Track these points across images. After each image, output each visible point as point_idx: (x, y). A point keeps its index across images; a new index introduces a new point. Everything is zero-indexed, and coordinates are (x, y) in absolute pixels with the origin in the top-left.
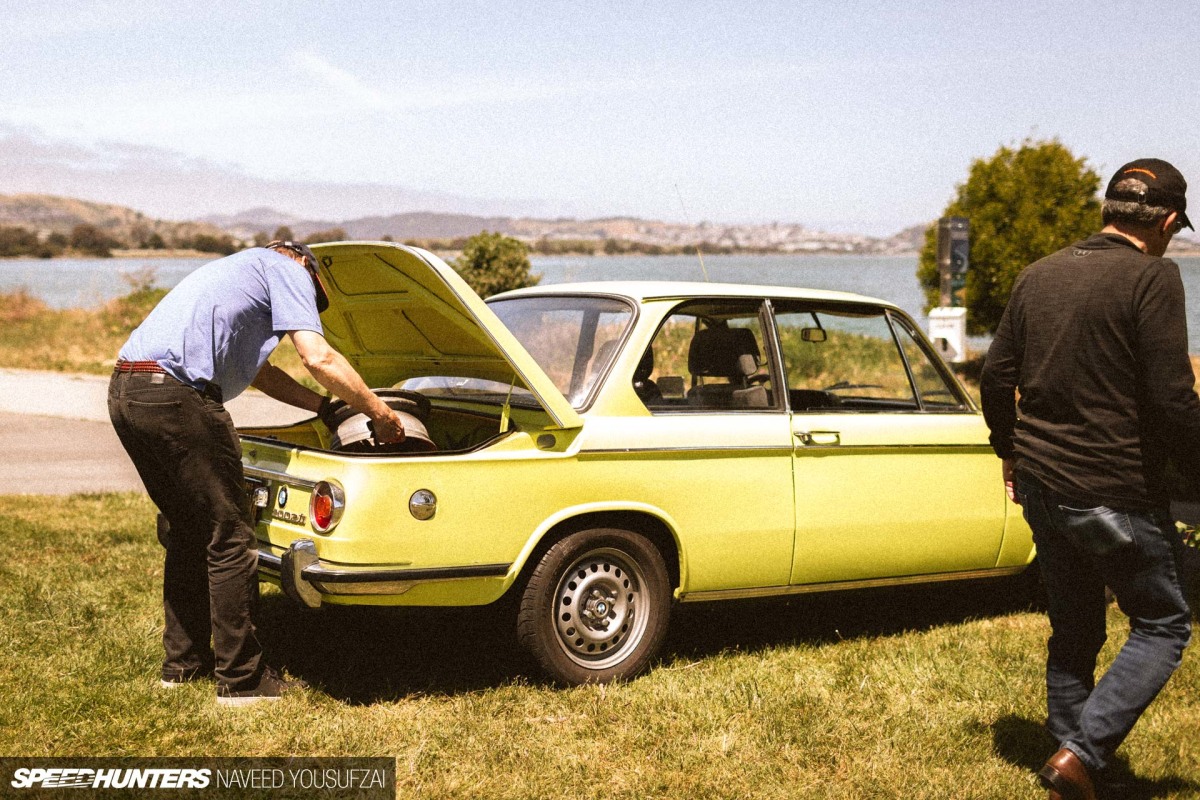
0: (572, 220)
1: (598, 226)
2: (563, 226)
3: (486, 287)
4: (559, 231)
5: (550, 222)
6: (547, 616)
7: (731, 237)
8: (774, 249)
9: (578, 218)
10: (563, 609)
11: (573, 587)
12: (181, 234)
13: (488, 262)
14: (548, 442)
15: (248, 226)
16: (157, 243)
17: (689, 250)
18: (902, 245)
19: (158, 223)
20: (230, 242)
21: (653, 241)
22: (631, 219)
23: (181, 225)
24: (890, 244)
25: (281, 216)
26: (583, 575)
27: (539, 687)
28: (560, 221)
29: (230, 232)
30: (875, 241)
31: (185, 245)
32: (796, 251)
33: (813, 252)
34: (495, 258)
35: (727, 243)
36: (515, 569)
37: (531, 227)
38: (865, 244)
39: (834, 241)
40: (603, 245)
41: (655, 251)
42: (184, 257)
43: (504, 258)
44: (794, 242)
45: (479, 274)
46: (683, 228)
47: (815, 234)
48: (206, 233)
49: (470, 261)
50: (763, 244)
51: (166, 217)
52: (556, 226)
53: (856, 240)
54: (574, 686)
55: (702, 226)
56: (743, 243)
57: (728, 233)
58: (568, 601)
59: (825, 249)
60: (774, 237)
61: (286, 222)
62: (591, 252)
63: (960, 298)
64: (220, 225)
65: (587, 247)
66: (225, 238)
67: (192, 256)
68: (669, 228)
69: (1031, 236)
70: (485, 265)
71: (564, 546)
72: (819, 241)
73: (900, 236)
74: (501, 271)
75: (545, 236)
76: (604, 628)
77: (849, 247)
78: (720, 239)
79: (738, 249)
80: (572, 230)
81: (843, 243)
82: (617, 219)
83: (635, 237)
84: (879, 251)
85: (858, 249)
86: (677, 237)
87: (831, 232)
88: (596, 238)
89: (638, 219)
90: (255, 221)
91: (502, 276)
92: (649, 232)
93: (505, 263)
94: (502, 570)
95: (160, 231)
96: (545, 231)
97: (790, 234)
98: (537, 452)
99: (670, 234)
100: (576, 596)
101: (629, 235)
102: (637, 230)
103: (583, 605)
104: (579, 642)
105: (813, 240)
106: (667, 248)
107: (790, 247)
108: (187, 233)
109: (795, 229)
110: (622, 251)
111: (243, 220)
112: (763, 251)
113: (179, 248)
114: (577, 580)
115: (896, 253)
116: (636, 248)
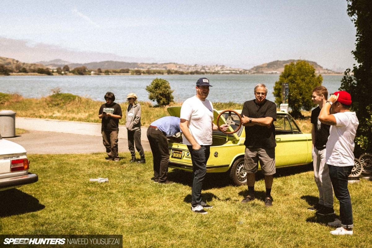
0: (156, 64)
1: (164, 66)
2: (154, 65)
3: (159, 94)
4: (152, 67)
5: (150, 64)
6: (235, 174)
7: (204, 69)
8: (217, 73)
9: (158, 63)
10: (237, 172)
11: (239, 168)
12: (32, 68)
13: (159, 87)
14: (234, 142)
15: (54, 65)
16: (24, 71)
17: (192, 73)
18: (253, 72)
19: (24, 64)
20: (49, 70)
21: (181, 70)
22: (174, 63)
23: (32, 65)
24: (250, 71)
25: (64, 62)
26: (240, 166)
27: (234, 186)
28: (153, 64)
29: (48, 67)
30: (246, 70)
31: (34, 71)
32: (223, 73)
33: (228, 73)
34: (161, 86)
35: (203, 71)
36: (230, 166)
37: (144, 66)
38: (243, 71)
39: (234, 70)
40: (166, 71)
41: (182, 73)
42: (34, 75)
43: (163, 86)
44: (222, 71)
45: (157, 90)
46: (190, 66)
47: (228, 68)
48: (41, 67)
49: (154, 86)
50: (213, 71)
51: (26, 62)
52: (152, 66)
53: (240, 70)
54: (240, 186)
55: (195, 65)
56: (208, 71)
57: (203, 68)
58: (238, 171)
59: (232, 73)
60: (217, 69)
61: (66, 64)
62: (163, 74)
63: (287, 101)
64: (44, 65)
65: (161, 72)
66: (47, 69)
67: (37, 75)
68: (186, 66)
69: (299, 84)
70: (158, 88)
71: (238, 161)
72: (230, 70)
73: (252, 69)
74: (163, 89)
75: (148, 68)
76: (243, 175)
77: (238, 72)
78: (201, 70)
79: (206, 73)
80: (157, 67)
81: (237, 71)
82: (170, 63)
83: (176, 69)
84: (247, 73)
85: (241, 73)
86: (188, 69)
87: (233, 67)
88: (164, 69)
89: (177, 63)
90: (56, 63)
91: (163, 90)
92: (180, 67)
93: (164, 87)
94: (228, 166)
95: (24, 66)
96: (148, 67)
97: (221, 68)
98: (232, 145)
99: (186, 68)
100: (239, 170)
101: (174, 68)
102: (176, 67)
103: (240, 172)
104: (240, 178)
105: (228, 70)
106: (186, 72)
107: (222, 72)
108: (34, 67)
109: (223, 67)
110: (172, 73)
111: (52, 63)
112: (214, 73)
113: (32, 72)
114: (239, 167)
115: (251, 74)
116: (176, 72)
